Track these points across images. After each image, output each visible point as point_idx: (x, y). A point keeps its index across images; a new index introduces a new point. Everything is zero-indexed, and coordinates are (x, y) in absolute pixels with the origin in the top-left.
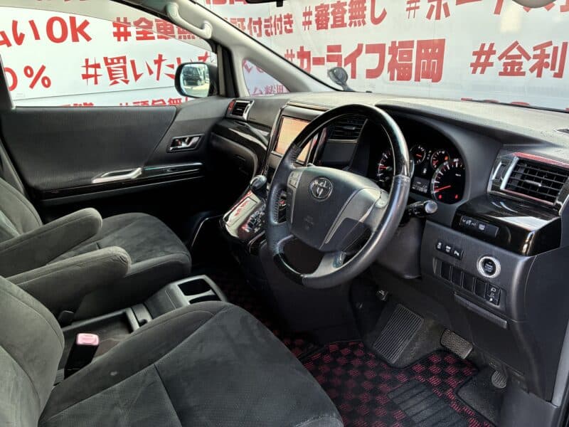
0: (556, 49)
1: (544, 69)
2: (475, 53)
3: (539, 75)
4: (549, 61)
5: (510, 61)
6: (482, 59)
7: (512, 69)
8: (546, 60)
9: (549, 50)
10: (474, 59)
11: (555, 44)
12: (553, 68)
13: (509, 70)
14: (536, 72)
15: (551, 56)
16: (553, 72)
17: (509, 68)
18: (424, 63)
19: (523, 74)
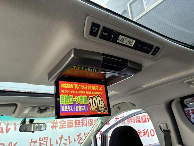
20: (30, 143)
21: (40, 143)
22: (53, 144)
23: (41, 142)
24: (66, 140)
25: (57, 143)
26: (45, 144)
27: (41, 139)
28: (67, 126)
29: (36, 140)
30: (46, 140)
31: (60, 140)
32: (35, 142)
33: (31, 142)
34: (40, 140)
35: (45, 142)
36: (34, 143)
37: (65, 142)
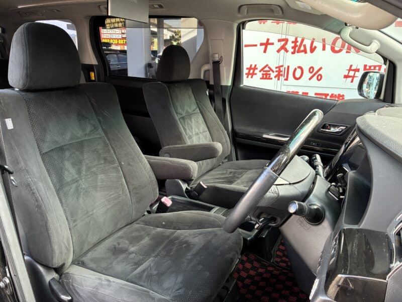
27: (368, 67)
32: (358, 70)
33: (350, 70)
36: (353, 72)
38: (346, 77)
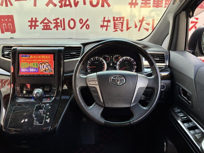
0: (61, 21)
1: (58, 27)
2: (29, 21)
3: (57, 29)
4: (60, 24)
5: (45, 24)
6: (33, 24)
7: (46, 27)
8: (58, 24)
9: (59, 21)
10: (30, 24)
11: (60, 19)
12: (61, 27)
13: (46, 28)
14: (56, 28)
15: (60, 23)
16: (62, 28)
17: (45, 27)
18: (4, 25)
19: (51, 29)
20: (103, 22)
21: (115, 24)
22: (130, 27)
23: (115, 22)
24: (148, 24)
25: (136, 27)
26: (121, 25)
27: (116, 19)
28: (152, 4)
29: (109, 19)
30: (122, 21)
31: (140, 23)
34: (114, 20)
35: (121, 24)
37: (147, 27)
38: (102, 26)
